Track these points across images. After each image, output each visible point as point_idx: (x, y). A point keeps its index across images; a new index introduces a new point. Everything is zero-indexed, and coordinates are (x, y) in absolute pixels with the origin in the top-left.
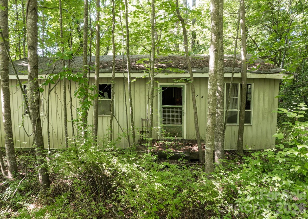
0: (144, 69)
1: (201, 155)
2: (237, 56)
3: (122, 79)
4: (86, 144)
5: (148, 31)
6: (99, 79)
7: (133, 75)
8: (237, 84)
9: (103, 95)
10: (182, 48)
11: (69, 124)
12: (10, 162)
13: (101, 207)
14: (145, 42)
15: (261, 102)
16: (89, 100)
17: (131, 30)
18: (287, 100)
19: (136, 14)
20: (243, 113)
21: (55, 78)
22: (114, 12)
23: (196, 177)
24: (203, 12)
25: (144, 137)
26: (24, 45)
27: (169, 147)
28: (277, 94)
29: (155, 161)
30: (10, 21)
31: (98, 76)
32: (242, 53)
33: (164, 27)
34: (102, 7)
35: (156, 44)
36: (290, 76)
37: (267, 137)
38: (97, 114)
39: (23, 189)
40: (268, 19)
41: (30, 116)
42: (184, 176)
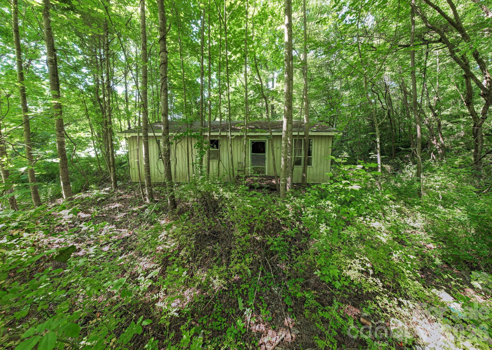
0: (240, 130)
1: (277, 186)
2: (302, 121)
3: (226, 136)
4: (202, 179)
5: (243, 105)
6: (210, 136)
7: (232, 134)
8: (301, 140)
9: (213, 147)
10: (265, 116)
11: (191, 166)
12: (148, 192)
13: (211, 222)
14: (241, 112)
15: (319, 151)
16: (204, 150)
17: (231, 104)
18: (338, 149)
19: (234, 94)
20: (307, 158)
21: (181, 136)
22: (220, 92)
23: (274, 201)
24: (279, 92)
25: (240, 174)
26: (158, 113)
27: (257, 181)
28: (330, 146)
29: (247, 190)
30: (148, 96)
31: (210, 134)
32: (305, 118)
33: (253, 102)
34: (212, 88)
35: (248, 114)
36: (339, 134)
37: (324, 175)
38: (209, 159)
39: (157, 209)
40: (325, 95)
41: (163, 161)
42: (266, 201)
